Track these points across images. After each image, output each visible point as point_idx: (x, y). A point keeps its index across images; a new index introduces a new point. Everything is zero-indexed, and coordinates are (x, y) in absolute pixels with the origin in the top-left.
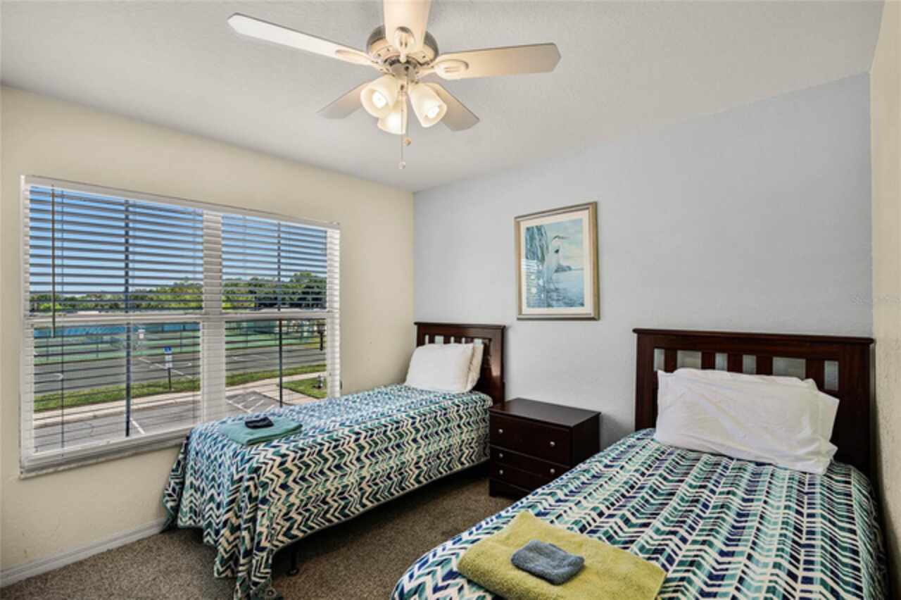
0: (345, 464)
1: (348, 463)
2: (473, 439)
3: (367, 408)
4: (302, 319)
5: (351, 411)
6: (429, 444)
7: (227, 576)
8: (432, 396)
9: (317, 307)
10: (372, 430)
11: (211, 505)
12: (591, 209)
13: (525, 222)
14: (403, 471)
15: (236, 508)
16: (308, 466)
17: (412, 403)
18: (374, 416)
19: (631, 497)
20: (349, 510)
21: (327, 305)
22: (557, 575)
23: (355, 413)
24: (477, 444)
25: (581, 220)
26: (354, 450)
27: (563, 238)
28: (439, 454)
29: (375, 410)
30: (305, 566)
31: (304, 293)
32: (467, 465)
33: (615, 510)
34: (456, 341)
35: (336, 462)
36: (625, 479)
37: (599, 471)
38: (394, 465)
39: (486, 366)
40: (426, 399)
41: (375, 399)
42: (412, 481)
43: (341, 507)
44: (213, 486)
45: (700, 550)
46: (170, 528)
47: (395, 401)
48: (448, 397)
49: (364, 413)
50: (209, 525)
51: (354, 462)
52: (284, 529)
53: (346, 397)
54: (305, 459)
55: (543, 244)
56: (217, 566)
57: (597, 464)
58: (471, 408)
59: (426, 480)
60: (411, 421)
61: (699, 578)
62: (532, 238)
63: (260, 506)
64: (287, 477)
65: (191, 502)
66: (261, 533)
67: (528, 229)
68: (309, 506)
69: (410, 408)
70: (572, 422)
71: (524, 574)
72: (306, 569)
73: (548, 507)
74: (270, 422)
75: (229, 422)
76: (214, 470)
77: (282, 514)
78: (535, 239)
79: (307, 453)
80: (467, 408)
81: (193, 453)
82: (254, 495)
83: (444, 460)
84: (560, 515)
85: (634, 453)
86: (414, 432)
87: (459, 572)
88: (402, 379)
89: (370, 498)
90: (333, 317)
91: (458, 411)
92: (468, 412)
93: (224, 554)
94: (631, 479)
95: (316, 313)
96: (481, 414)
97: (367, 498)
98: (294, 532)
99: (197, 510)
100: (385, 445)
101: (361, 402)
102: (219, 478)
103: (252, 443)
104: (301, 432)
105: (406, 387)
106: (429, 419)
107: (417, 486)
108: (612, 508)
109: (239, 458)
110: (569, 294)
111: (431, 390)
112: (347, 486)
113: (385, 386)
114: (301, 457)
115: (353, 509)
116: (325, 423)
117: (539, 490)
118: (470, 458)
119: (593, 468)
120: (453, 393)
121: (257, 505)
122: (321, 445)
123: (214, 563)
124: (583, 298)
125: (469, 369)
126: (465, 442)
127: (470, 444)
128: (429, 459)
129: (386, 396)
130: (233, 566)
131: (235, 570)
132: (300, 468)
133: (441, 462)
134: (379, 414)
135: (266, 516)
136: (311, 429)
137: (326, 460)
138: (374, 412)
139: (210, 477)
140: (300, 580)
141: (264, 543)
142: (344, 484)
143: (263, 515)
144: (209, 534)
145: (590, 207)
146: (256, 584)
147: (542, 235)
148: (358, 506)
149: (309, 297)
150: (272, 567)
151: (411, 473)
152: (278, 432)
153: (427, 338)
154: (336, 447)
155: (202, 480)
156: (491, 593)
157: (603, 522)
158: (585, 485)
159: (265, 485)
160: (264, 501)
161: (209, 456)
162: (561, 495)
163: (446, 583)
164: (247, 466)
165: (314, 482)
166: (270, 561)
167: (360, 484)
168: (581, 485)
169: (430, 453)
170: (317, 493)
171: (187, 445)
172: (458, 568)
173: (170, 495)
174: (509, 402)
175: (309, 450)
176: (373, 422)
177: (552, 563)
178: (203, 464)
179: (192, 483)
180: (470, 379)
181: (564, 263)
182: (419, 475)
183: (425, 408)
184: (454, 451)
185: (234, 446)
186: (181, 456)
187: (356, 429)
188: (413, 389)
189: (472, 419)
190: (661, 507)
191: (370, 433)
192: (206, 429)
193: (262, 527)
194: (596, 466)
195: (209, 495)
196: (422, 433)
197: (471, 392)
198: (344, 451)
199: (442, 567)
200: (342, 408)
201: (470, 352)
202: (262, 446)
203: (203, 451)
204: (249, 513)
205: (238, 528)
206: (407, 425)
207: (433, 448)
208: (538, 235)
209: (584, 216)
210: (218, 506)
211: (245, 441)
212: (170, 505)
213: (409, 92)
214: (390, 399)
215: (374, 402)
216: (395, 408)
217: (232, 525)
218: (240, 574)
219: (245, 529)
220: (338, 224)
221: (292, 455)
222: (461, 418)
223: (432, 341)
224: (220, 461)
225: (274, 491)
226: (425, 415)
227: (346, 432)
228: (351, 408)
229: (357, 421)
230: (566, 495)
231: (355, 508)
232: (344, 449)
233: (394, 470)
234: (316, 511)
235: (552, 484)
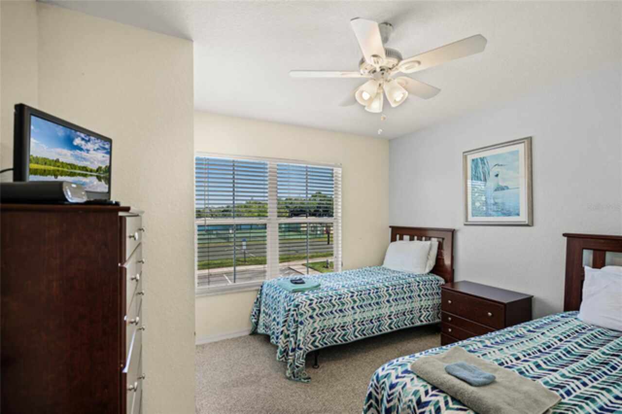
0: (345, 309)
1: (347, 309)
2: (429, 305)
3: (358, 278)
4: (316, 223)
5: (348, 280)
6: (398, 305)
7: (282, 361)
8: (400, 275)
9: (326, 215)
10: (361, 291)
11: (274, 323)
12: (526, 142)
13: (470, 156)
14: (380, 319)
15: (287, 325)
16: (324, 308)
17: (387, 278)
18: (362, 283)
19: (546, 353)
20: (347, 337)
21: (334, 214)
22: (474, 381)
23: (351, 281)
24: (432, 309)
25: (518, 151)
26: (350, 302)
27: (502, 165)
28: (404, 312)
29: (363, 280)
30: (322, 365)
31: (318, 207)
32: (425, 323)
33: (530, 358)
34: (418, 239)
35: (340, 308)
36: (544, 341)
37: (523, 334)
38: (375, 315)
39: (440, 257)
40: (397, 277)
41: (363, 274)
42: (386, 326)
43: (342, 335)
44: (275, 313)
45: (598, 393)
46: (254, 333)
47: (376, 276)
48: (411, 276)
49: (357, 281)
50: (273, 333)
51: (350, 309)
52: (311, 341)
53: (345, 271)
54: (322, 303)
55: (485, 171)
56: (278, 354)
57: (522, 329)
58: (428, 284)
59: (396, 327)
60: (386, 289)
61: (591, 407)
62: (476, 166)
63: (299, 325)
64: (313, 312)
65: (264, 320)
66: (300, 340)
67: (473, 160)
68: (325, 331)
69: (385, 280)
70: (506, 300)
71: (452, 377)
72: (323, 367)
73: (476, 348)
74: (303, 281)
75: (282, 279)
76: (275, 304)
77: (310, 333)
78: (479, 167)
79: (323, 300)
80: (425, 285)
81: (264, 294)
82: (296, 319)
83: (408, 317)
84: (485, 354)
85: (557, 326)
86: (388, 296)
87: (412, 371)
88: (382, 263)
89: (360, 333)
90: (337, 222)
91: (418, 285)
92: (426, 287)
93: (281, 348)
94: (549, 342)
95: (325, 219)
96: (435, 289)
97: (358, 332)
98: (317, 344)
99: (267, 325)
100: (369, 302)
101: (354, 275)
102: (278, 308)
103: (295, 291)
104: (320, 289)
105: (383, 268)
106: (398, 289)
107: (389, 330)
108: (528, 357)
109: (288, 298)
110: (507, 207)
111: (400, 271)
112: (346, 323)
113: (370, 267)
114: (320, 302)
115: (349, 337)
116: (333, 285)
117: (473, 339)
118: (427, 318)
119: (517, 331)
120: (416, 274)
121: (297, 325)
122: (331, 296)
123: (276, 353)
124: (519, 209)
125: (428, 258)
126: (423, 307)
127: (427, 308)
128: (398, 314)
129: (370, 273)
130: (285, 356)
131: (287, 358)
132: (320, 308)
133: (406, 317)
134: (366, 283)
135: (303, 331)
136: (325, 287)
137: (334, 306)
138: (362, 281)
139: (274, 308)
140: (320, 371)
141: (301, 346)
142: (344, 321)
143: (301, 331)
144: (273, 338)
145: (526, 140)
146: (297, 367)
147: (484, 164)
148: (353, 336)
149: (321, 210)
150: (306, 359)
151: (386, 322)
152: (307, 287)
153: (398, 236)
154: (340, 299)
155: (270, 309)
156: (431, 384)
157: (518, 363)
158: (508, 341)
159: (301, 315)
160: (301, 323)
161: (273, 297)
162: (488, 343)
163: (403, 375)
164: (293, 303)
165: (327, 318)
166: (305, 356)
167: (354, 323)
168: (505, 340)
169: (399, 311)
170: (329, 324)
171: (261, 290)
172: (411, 369)
173: (254, 316)
174: (458, 283)
175: (324, 298)
176: (362, 287)
177: (472, 375)
178: (269, 301)
179: (264, 310)
180: (428, 265)
181: (502, 184)
182: (391, 324)
183: (395, 282)
184: (415, 312)
185: (285, 292)
186: (259, 296)
187: (352, 290)
188: (388, 269)
189: (429, 292)
190: (571, 362)
191: (360, 293)
192: (271, 282)
193: (300, 336)
194: (521, 330)
195: (273, 317)
196: (393, 297)
197: (428, 274)
198: (344, 302)
199: (402, 367)
200: (343, 278)
201: (428, 248)
202: (300, 293)
203: (270, 294)
204: (294, 329)
205: (288, 336)
206: (383, 291)
207: (401, 308)
208: (482, 164)
209: (521, 148)
210: (278, 324)
211: (291, 290)
212: (254, 320)
213: (384, 87)
214: (372, 274)
215: (362, 275)
216: (376, 280)
217: (285, 334)
218: (289, 361)
219: (292, 337)
220: (341, 164)
221: (316, 300)
222: (421, 290)
223: (401, 239)
224: (278, 299)
225: (306, 319)
226: (395, 286)
227: (346, 291)
228: (348, 278)
229: (352, 285)
230: (492, 344)
231: (351, 337)
232: (345, 301)
233: (374, 318)
234: (328, 334)
235: (482, 336)
